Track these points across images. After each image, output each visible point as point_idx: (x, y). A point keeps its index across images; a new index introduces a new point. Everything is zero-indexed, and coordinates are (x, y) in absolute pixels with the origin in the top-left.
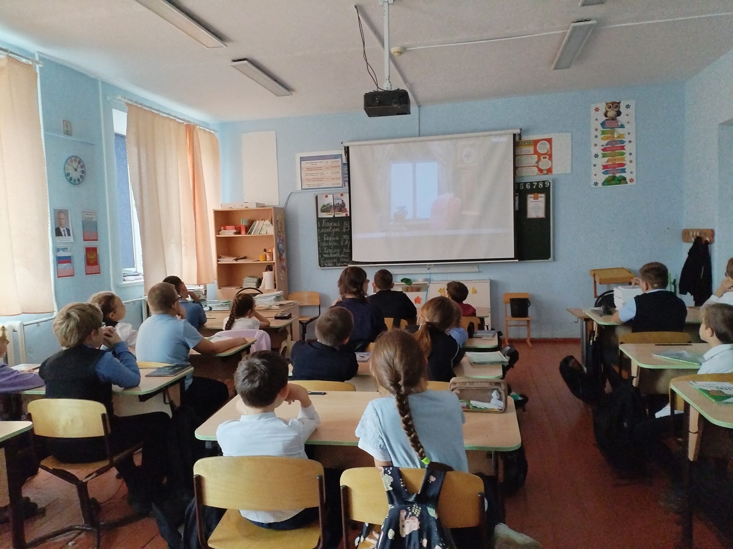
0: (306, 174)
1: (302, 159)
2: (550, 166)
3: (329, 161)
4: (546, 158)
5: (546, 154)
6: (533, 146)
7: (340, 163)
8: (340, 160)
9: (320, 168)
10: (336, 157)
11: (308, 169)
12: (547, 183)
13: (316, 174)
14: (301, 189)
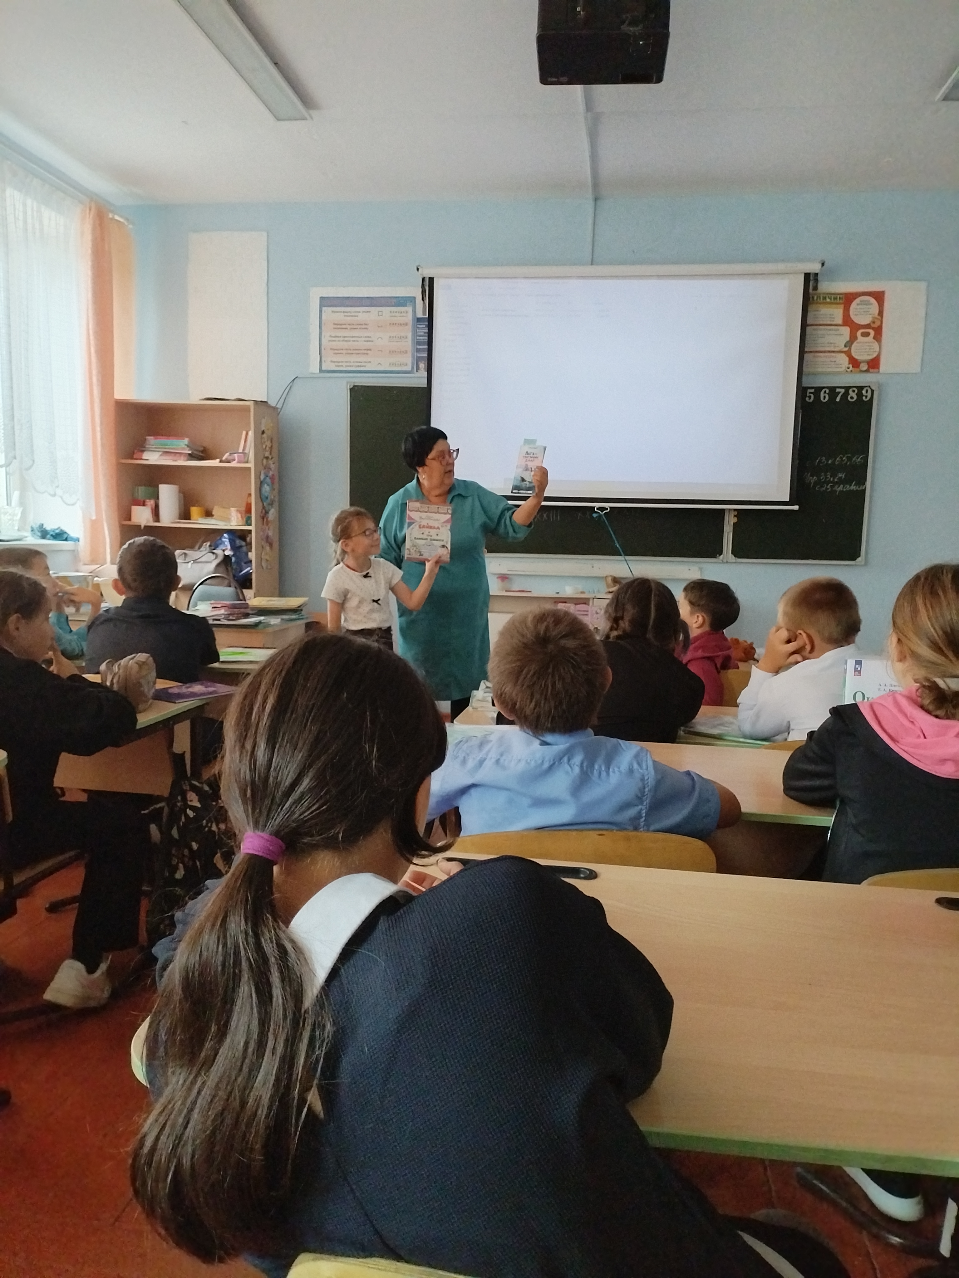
0: (330, 336)
1: (325, 302)
2: (875, 355)
3: (386, 310)
4: (867, 334)
5: (868, 326)
6: (842, 306)
7: (409, 318)
8: (409, 309)
9: (364, 326)
10: (400, 302)
11: (338, 326)
12: (867, 392)
13: (354, 339)
14: (318, 371)
